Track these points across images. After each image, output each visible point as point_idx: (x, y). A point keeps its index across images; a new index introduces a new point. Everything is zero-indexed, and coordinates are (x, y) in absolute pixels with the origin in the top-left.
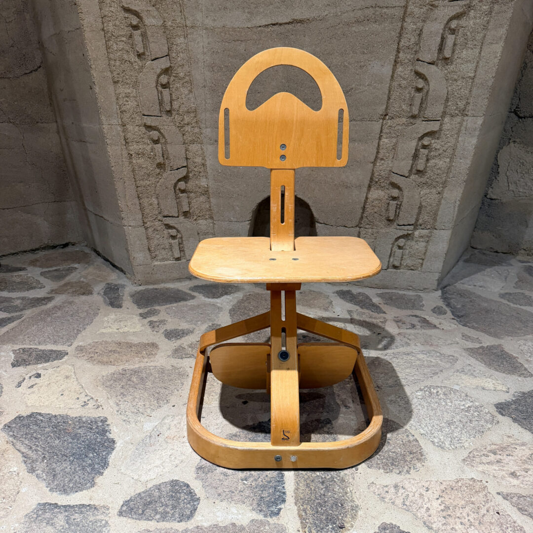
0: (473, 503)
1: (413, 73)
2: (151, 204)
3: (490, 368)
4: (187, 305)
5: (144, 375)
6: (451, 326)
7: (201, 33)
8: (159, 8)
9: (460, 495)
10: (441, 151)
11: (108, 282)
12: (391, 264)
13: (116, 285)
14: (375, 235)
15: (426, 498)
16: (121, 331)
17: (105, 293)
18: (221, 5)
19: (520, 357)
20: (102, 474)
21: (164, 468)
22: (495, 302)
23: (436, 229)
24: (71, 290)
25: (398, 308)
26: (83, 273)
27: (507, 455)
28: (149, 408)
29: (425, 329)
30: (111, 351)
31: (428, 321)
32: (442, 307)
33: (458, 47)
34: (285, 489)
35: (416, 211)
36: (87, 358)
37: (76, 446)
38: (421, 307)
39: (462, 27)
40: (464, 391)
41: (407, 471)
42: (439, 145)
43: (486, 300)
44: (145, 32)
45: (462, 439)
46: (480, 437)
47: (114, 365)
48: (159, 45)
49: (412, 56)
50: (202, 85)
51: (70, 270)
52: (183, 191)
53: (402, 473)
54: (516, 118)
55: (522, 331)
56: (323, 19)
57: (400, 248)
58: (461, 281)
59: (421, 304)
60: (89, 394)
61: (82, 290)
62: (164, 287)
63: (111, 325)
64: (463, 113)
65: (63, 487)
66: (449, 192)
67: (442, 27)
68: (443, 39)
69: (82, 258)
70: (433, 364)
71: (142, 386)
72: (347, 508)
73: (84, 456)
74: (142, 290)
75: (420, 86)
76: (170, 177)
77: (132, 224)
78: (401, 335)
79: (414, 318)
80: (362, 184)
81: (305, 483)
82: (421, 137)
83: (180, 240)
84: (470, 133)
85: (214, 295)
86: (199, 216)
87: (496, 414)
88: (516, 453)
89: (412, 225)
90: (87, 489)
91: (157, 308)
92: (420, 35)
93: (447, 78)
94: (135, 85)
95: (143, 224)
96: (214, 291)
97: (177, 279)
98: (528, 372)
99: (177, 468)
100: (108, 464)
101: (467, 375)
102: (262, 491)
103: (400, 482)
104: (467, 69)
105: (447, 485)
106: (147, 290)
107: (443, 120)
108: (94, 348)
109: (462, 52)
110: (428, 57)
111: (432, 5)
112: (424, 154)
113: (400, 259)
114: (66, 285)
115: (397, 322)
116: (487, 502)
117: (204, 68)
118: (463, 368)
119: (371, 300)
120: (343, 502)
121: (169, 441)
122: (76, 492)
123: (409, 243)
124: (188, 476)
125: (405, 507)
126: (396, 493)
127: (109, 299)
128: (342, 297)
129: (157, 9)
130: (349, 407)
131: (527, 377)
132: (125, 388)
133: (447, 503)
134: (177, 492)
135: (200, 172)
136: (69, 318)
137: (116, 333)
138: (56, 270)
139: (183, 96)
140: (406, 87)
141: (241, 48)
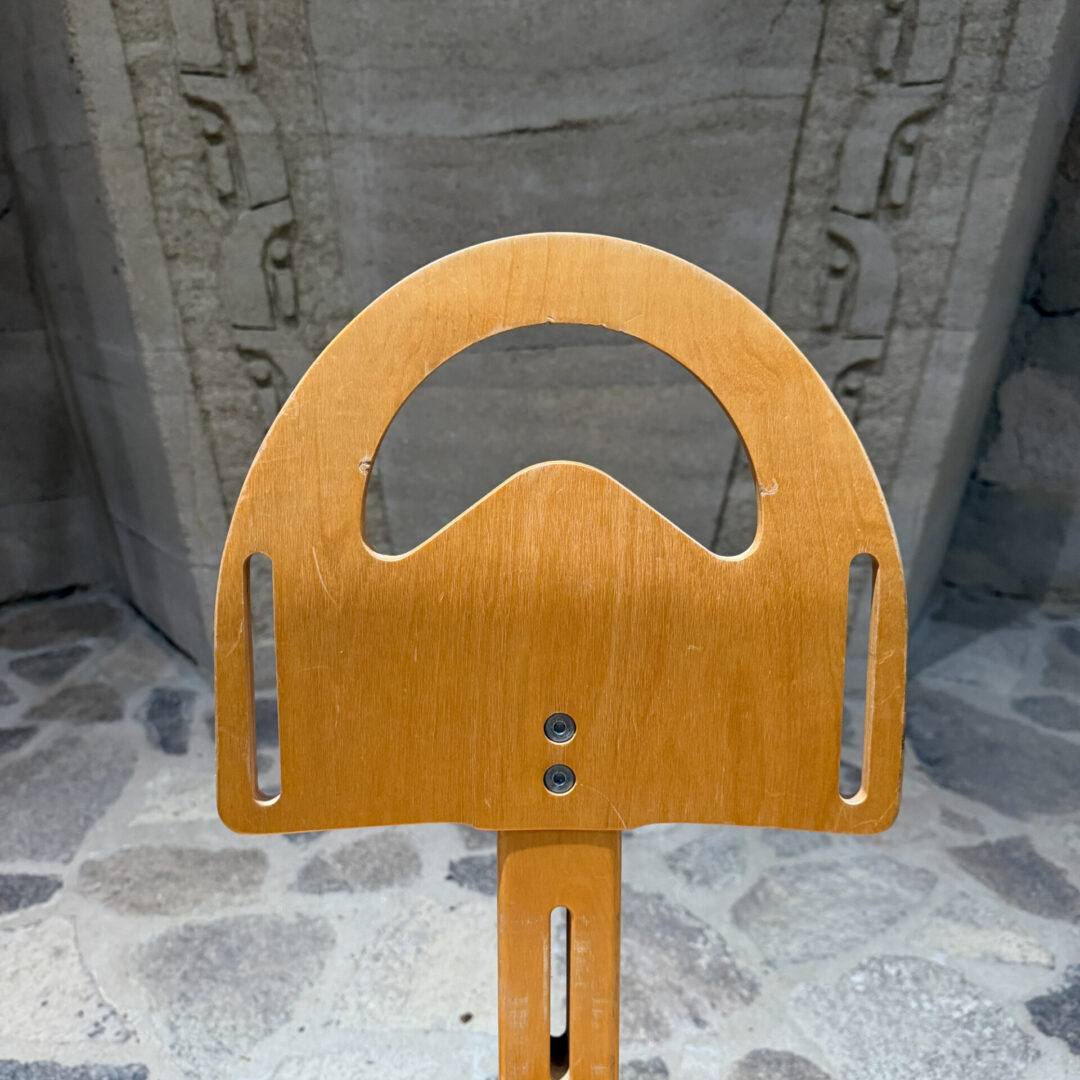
1: (824, 236)
3: (1009, 903)
5: (235, 943)
6: (915, 789)
7: (360, 148)
8: (266, 95)
10: (884, 402)
11: (157, 686)
13: (175, 694)
16: (184, 818)
17: (151, 716)
18: (403, 89)
19: (1070, 872)
22: (1006, 722)
24: (76, 708)
26: (103, 663)
28: (246, 1035)
30: (159, 876)
33: (920, 182)
36: (105, 896)
39: (929, 140)
40: (956, 968)
42: (881, 388)
43: (984, 719)
44: (237, 149)
47: (165, 914)
48: (267, 176)
49: (822, 201)
50: (364, 261)
51: (76, 655)
54: (1035, 316)
55: (1069, 798)
56: (627, 121)
60: (108, 1000)
61: (100, 706)
63: (161, 803)
64: (932, 320)
66: (903, 488)
67: (888, 140)
68: (888, 164)
69: (101, 623)
70: (883, 894)
71: (230, 973)
75: (840, 265)
77: (210, 562)
80: (715, 469)
82: (842, 372)
84: (948, 365)
87: (1032, 1030)
92: (838, 156)
93: (897, 247)
94: (216, 260)
101: (959, 924)
104: (941, 228)
107: (890, 337)
108: (121, 868)
109: (930, 192)
110: (857, 204)
111: (863, 94)
112: (848, 408)
114: (65, 693)
117: (367, 224)
118: (950, 906)
127: (159, 731)
129: (263, 98)
130: (705, 1022)
132: (189, 980)
136: (68, 784)
137: (173, 825)
138: (44, 656)
139: (323, 284)
140: (809, 267)
141: (450, 179)
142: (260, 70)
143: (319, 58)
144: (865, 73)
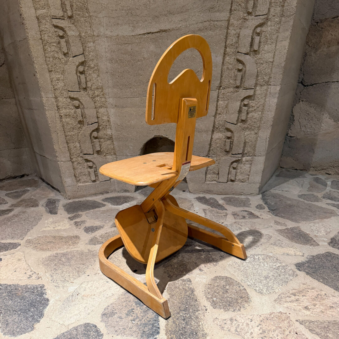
0: (280, 328)
1: (235, 60)
2: (75, 147)
3: (292, 242)
4: (100, 210)
5: (70, 257)
6: (267, 216)
7: (103, 39)
8: (76, 25)
9: (272, 323)
10: (256, 108)
11: (49, 198)
12: (229, 179)
13: (54, 200)
14: (218, 161)
15: (250, 326)
16: (56, 229)
17: (47, 205)
18: (115, 22)
19: (311, 234)
20: (39, 321)
21: (80, 316)
22: (296, 200)
23: (255, 156)
24: (25, 204)
25: (235, 206)
26: (33, 193)
27: (303, 296)
28: (72, 277)
29: (251, 219)
30: (48, 242)
31: (253, 213)
32: (262, 205)
33: (262, 43)
34: (159, 325)
35: (242, 145)
36: (33, 247)
37: (22, 304)
38: (249, 206)
39: (264, 32)
40: (275, 257)
41: (239, 309)
42: (254, 104)
43: (289, 199)
44: (68, 40)
45: (274, 287)
46: (285, 285)
47: (50, 251)
48: (77, 48)
49: (234, 50)
50: (105, 72)
51: (25, 192)
52: (96, 138)
53: (236, 311)
54: (303, 86)
55: (312, 217)
56: (178, 29)
57: (234, 168)
58: (274, 188)
59: (249, 203)
60: (33, 270)
61: (32, 204)
62: (86, 200)
63: (49, 225)
64: (268, 83)
65: (12, 332)
66: (262, 133)
67: (252, 32)
68: (252, 39)
69: (33, 184)
70: (256, 240)
71: (68, 263)
72: (200, 335)
73: (27, 310)
74: (71, 202)
75: (240, 68)
76: (87, 129)
77: (63, 160)
78: (236, 223)
79: (245, 212)
80: (208, 129)
81: (173, 320)
82: (243, 99)
83: (95, 169)
84: (273, 96)
85: (118, 203)
86: (107, 153)
87: (296, 270)
88: (308, 295)
89: (241, 154)
90: (28, 332)
91: (80, 213)
92: (238, 37)
93: (256, 63)
94: (63, 72)
95: (70, 160)
96: (118, 200)
97: (94, 194)
98: (316, 243)
99: (89, 315)
100: (43, 315)
101: (277, 247)
102: (144, 327)
103: (234, 317)
104: (268, 57)
105: (264, 317)
106: (74, 202)
107: (256, 89)
108: (38, 241)
109: (265, 46)
110: (244, 50)
111: (244, 19)
112: (245, 110)
113: (234, 175)
114: (21, 201)
115: (234, 215)
116: (289, 326)
117: (106, 61)
118: (275, 242)
119: (218, 202)
120: (197, 332)
121: (85, 298)
122: (21, 334)
123: (240, 165)
124: (96, 320)
125: (237, 332)
126: (231, 324)
127: (49, 209)
128: (200, 201)
129: (75, 26)
130: (202, 270)
131: (315, 246)
132: (57, 265)
133: (264, 329)
134: (88, 331)
135: (106, 126)
136: (22, 222)
137: (53, 230)
138: (15, 192)
139: (94, 78)
140: (232, 69)
141: (129, 48)
142: (75, 18)
143: (91, 14)
144: (245, 13)
